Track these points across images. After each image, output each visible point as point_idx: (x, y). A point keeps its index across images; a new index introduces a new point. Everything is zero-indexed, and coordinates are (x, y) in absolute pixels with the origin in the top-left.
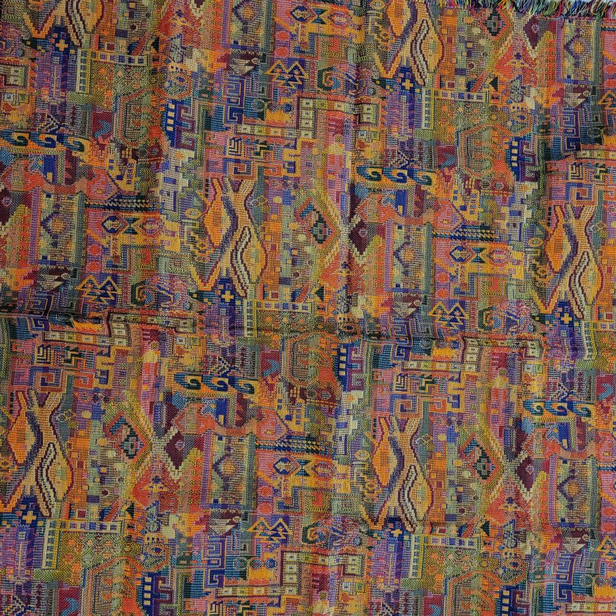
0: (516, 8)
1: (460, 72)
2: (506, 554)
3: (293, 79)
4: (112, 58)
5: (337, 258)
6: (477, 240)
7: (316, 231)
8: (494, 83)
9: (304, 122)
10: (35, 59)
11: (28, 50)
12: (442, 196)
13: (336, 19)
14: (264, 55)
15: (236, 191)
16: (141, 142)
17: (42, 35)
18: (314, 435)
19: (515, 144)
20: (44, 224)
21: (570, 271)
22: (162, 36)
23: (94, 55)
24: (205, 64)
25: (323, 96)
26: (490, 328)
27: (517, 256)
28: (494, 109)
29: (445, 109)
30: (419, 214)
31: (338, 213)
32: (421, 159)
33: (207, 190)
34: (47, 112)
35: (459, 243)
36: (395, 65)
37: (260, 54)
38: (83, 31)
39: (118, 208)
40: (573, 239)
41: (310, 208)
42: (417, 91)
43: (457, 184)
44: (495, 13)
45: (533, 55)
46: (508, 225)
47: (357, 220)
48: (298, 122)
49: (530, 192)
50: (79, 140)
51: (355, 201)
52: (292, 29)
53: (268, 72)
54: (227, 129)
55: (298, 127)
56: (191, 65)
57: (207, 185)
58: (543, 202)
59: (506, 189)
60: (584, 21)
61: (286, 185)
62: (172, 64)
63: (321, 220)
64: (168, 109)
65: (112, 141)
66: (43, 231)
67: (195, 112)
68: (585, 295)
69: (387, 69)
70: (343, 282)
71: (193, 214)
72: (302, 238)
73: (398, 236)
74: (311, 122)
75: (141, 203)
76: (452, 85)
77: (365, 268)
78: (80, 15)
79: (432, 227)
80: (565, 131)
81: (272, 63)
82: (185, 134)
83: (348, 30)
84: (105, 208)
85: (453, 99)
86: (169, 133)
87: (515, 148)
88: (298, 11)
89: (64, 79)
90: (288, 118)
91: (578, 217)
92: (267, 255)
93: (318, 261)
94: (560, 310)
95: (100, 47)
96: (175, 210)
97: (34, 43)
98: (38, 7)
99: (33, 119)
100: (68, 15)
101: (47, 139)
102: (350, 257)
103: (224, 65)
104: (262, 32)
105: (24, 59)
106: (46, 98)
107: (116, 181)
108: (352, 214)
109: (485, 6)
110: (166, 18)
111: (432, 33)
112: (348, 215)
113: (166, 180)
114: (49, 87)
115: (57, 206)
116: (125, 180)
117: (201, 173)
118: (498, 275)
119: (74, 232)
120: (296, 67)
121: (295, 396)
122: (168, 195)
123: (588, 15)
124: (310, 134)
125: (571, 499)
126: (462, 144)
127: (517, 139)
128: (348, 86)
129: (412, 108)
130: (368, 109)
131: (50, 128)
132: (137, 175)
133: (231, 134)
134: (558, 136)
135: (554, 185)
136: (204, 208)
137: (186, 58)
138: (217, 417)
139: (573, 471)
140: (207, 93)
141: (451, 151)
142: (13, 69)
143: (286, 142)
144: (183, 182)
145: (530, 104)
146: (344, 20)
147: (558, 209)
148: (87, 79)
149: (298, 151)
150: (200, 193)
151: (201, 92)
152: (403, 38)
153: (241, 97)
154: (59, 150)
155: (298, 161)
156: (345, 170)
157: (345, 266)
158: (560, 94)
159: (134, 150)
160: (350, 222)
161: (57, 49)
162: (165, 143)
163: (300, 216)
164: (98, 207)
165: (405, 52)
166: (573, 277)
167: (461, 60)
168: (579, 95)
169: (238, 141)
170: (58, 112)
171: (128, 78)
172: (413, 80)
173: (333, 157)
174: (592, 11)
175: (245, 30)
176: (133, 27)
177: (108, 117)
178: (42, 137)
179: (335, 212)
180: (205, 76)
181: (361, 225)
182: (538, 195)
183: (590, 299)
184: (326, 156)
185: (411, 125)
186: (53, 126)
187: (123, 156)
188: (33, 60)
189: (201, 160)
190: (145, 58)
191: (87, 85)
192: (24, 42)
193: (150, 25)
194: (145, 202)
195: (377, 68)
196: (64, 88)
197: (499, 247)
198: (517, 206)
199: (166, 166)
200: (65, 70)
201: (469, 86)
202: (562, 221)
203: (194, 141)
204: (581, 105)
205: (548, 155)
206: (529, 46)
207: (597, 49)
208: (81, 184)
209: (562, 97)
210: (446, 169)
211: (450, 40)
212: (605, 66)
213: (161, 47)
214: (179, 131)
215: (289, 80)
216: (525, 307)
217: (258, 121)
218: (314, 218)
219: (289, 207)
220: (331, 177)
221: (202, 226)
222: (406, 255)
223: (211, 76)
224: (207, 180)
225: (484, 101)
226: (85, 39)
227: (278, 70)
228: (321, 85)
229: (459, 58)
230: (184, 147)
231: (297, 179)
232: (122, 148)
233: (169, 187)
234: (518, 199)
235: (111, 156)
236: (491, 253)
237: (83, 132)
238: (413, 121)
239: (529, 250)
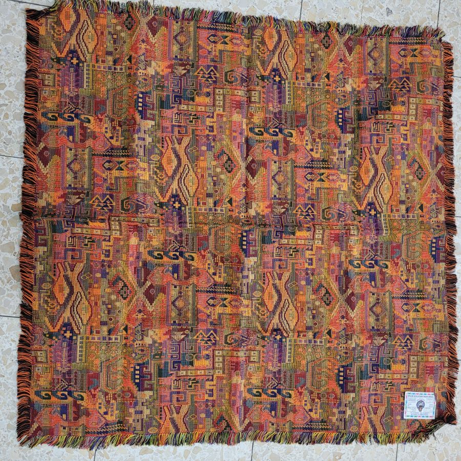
0: (339, 32)
1: (308, 70)
2: (341, 347)
3: (210, 77)
4: (104, 68)
5: (240, 181)
6: (320, 168)
7: (227, 165)
8: (328, 77)
9: (217, 102)
10: (59, 70)
11: (55, 65)
12: (299, 143)
13: (234, 41)
14: (193, 64)
15: (180, 144)
16: (123, 117)
17: (63, 55)
18: (229, 283)
19: (340, 112)
20: (69, 166)
21: (374, 185)
22: (133, 55)
23: (94, 66)
24: (159, 70)
25: (228, 87)
26: (329, 219)
27: (344, 177)
28: (328, 91)
29: (300, 92)
30: (286, 154)
31: (239, 155)
32: (286, 122)
33: (163, 144)
34: (68, 100)
35: (310, 170)
36: (270, 68)
37: (191, 63)
38: (86, 52)
39: (111, 156)
40: (375, 166)
41: (222, 153)
42: (283, 82)
43: (307, 136)
44: (327, 35)
45: (350, 59)
46: (338, 159)
47: (250, 158)
48: (214, 102)
49: (350, 140)
50: (87, 116)
51: (249, 148)
52: (209, 48)
53: (196, 74)
54: (173, 107)
55: (214, 105)
56: (151, 71)
57: (163, 141)
58: (357, 145)
59: (336, 138)
60: (379, 39)
61: (208, 139)
62: (140, 71)
63: (229, 159)
64: (139, 97)
65: (106, 117)
66: (68, 170)
67: (154, 98)
68: (383, 198)
69: (265, 70)
70: (243, 195)
71: (155, 158)
72: (219, 170)
73: (274, 167)
74: (222, 102)
75: (125, 152)
76: (303, 78)
77: (256, 186)
78: (85, 43)
79: (293, 161)
80: (369, 104)
81: (198, 68)
82: (149, 112)
83: (242, 47)
84: (104, 155)
85: (304, 86)
86: (140, 111)
87: (341, 114)
88: (212, 37)
89: (77, 81)
90: (208, 100)
91: (377, 153)
92: (199, 181)
93: (229, 183)
94: (369, 207)
95: (97, 61)
96: (145, 156)
97: (59, 60)
98: (60, 39)
99: (60, 105)
100: (77, 43)
101: (69, 116)
102: (247, 180)
103: (170, 70)
104: (191, 50)
105: (53, 69)
106: (67, 92)
107: (110, 140)
108: (247, 155)
109: (321, 32)
110: (135, 44)
111: (290, 48)
112: (245, 156)
113: (139, 138)
114: (69, 86)
115: (76, 155)
116: (115, 138)
117: (159, 134)
118: (332, 188)
119: (86, 170)
120: (212, 70)
121: (217, 261)
122: (141, 147)
123: (381, 35)
124: (221, 109)
125: (377, 316)
126: (310, 112)
127: (342, 109)
128: (243, 80)
129: (280, 93)
130: (255, 94)
131: (70, 110)
132: (122, 136)
133: (175, 110)
134: (366, 106)
135: (363, 135)
136: (161, 154)
137: (147, 67)
138: (173, 275)
139: (378, 299)
140: (161, 87)
141: (304, 117)
142: (47, 76)
143: (208, 114)
144: (149, 140)
145: (348, 88)
146: (239, 42)
147: (366, 149)
148: (90, 80)
149: (215, 119)
150: (159, 145)
151: (157, 86)
152: (274, 52)
153: (181, 88)
154: (76, 122)
155: (215, 125)
156: (242, 130)
157: (244, 185)
158: (366, 81)
159: (119, 122)
160: (246, 159)
161: (72, 63)
162: (138, 117)
163: (217, 157)
164: (100, 155)
165: (275, 60)
166: (376, 189)
167: (308, 63)
168: (377, 82)
169: (179, 114)
170: (74, 100)
171: (114, 79)
172: (280, 76)
173: (235, 122)
174: (383, 32)
175: (181, 49)
176: (116, 49)
177: (104, 102)
178: (66, 116)
179: (237, 154)
180: (159, 77)
181: (253, 161)
182: (354, 141)
183: (386, 201)
184: (231, 122)
185: (280, 102)
186: (71, 109)
187: (113, 125)
188: (58, 70)
189: (159, 126)
190: (123, 67)
191: (91, 84)
192: (53, 59)
193: (126, 48)
194: (127, 151)
195: (260, 70)
196: (77, 86)
197: (333, 172)
198: (342, 148)
199: (139, 131)
200: (77, 76)
201: (313, 78)
202: (368, 156)
203: (154, 115)
204: (379, 88)
205: (360, 117)
206: (347, 54)
207: (387, 55)
208: (89, 142)
209: (367, 84)
210: (301, 128)
211: (301, 52)
212: (392, 65)
213: (133, 61)
214: (146, 110)
215: (208, 78)
216: (348, 206)
217: (191, 102)
218: (225, 158)
219: (210, 152)
220: (234, 134)
221: (161, 164)
222: (280, 178)
223: (163, 77)
224: (163, 138)
225: (322, 87)
226: (88, 57)
227: (202, 72)
228: (227, 81)
229: (307, 62)
230: (149, 119)
231: (215, 136)
232: (112, 120)
233: (141, 143)
234: (343, 144)
235: (106, 125)
236: (328, 176)
237: (89, 112)
238: (281, 100)
239: (351, 173)
